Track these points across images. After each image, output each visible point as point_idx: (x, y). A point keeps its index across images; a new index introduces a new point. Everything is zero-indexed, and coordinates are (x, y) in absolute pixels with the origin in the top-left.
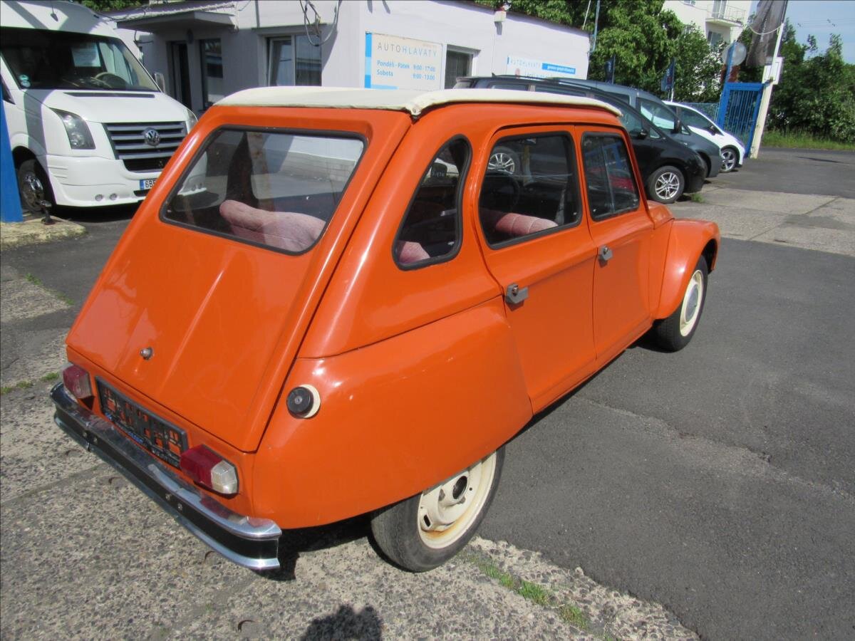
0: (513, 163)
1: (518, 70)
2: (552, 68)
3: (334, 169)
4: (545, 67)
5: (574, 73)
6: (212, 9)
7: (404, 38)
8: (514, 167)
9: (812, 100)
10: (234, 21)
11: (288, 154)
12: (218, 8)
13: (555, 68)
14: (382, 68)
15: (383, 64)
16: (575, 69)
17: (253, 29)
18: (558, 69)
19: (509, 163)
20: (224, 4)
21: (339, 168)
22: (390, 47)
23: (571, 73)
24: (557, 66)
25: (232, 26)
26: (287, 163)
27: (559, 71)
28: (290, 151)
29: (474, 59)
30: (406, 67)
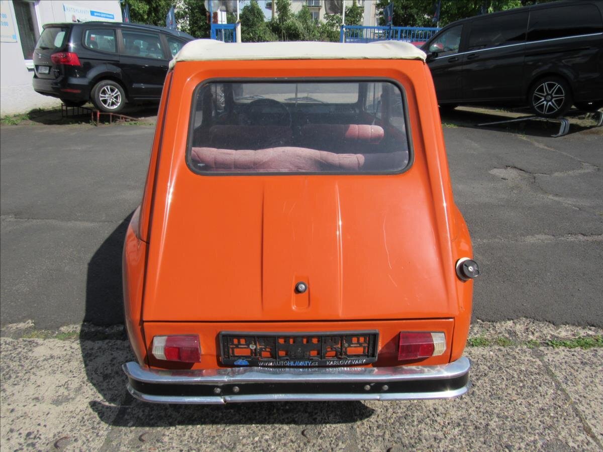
0: (119, 93)
1: (74, 17)
2: (98, 14)
4: (92, 13)
5: (113, 18)
8: (120, 95)
9: (248, 34)
13: (100, 14)
16: (113, 15)
18: (102, 15)
19: (116, 93)
23: (112, 18)
24: (100, 13)
27: (103, 17)
29: (36, 7)
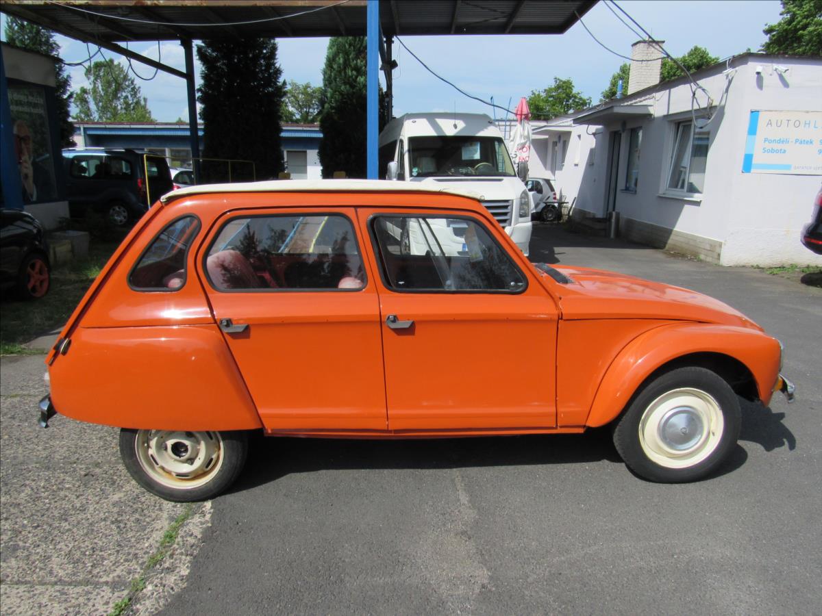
3: (704, 249)
6: (641, 101)
7: (807, 112)
10: (651, 110)
11: (673, 233)
12: (644, 100)
14: (768, 146)
15: (770, 142)
17: (665, 116)
20: (648, 96)
21: (709, 249)
22: (785, 123)
25: (651, 115)
26: (672, 240)
28: (675, 229)
30: (807, 143)
